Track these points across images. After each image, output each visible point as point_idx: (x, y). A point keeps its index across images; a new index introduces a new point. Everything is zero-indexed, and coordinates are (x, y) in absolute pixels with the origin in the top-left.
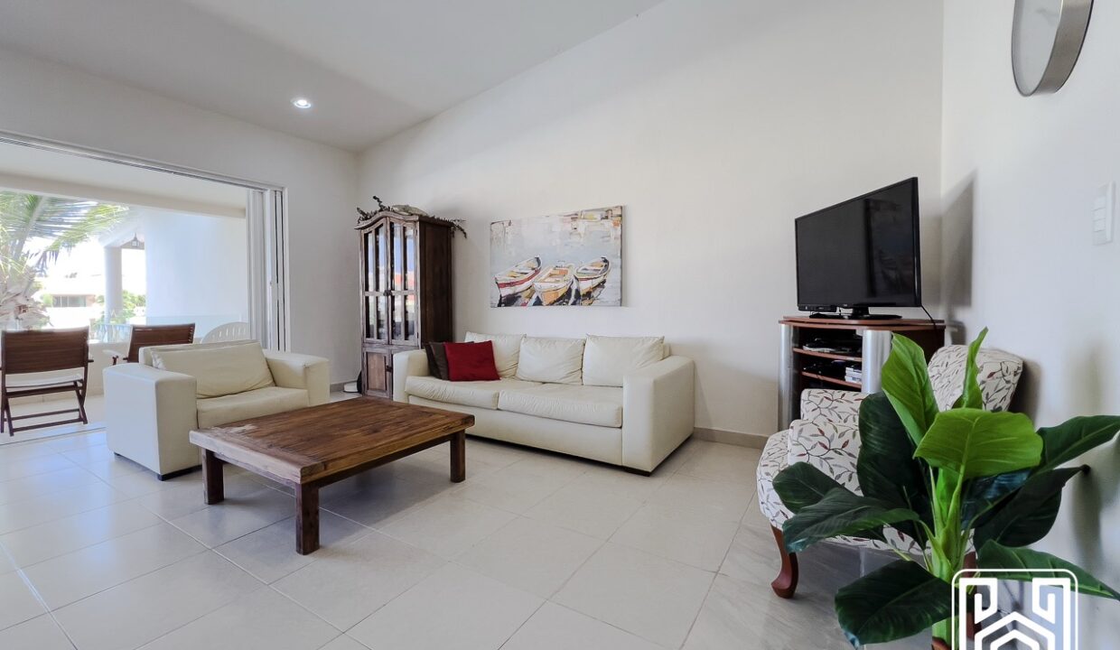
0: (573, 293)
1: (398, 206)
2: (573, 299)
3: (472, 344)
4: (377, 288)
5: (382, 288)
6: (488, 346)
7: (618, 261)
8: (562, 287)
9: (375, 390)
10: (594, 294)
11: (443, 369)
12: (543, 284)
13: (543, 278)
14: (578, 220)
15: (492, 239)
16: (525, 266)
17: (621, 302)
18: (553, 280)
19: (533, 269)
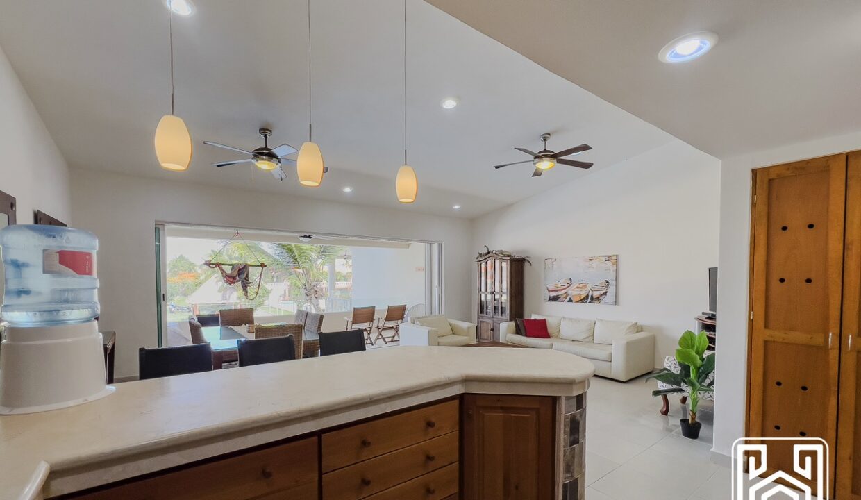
0: (590, 297)
1: (498, 251)
2: (589, 300)
3: (535, 320)
4: (486, 290)
5: (489, 290)
6: (544, 322)
7: (614, 283)
8: (584, 293)
9: (484, 339)
10: (601, 298)
11: (523, 331)
12: (573, 292)
13: (573, 289)
14: (593, 261)
15: (545, 268)
16: (564, 282)
17: (616, 303)
18: (578, 290)
19: (568, 284)
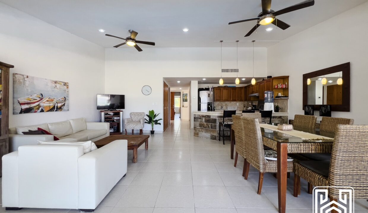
0: (56, 107)
7: (68, 98)
8: (52, 105)
12: (44, 104)
13: (44, 102)
14: (57, 84)
15: (14, 83)
16: (36, 96)
17: (69, 110)
18: (48, 102)
19: (40, 98)
